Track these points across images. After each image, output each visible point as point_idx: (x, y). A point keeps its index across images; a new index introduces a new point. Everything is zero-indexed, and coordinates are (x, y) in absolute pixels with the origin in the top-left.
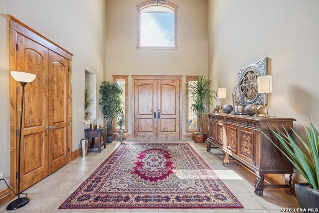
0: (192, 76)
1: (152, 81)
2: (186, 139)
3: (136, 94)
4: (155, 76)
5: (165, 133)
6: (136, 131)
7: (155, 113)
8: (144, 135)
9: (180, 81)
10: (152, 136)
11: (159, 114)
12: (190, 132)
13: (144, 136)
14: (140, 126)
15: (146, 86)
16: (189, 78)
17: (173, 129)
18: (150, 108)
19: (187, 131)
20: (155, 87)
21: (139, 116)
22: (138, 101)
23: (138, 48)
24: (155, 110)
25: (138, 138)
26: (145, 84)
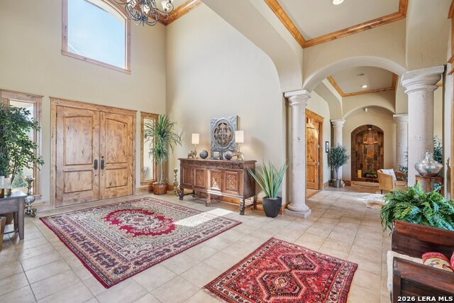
0: (148, 114)
1: (92, 112)
2: (141, 193)
3: (60, 132)
4: (96, 105)
5: (112, 189)
6: (60, 193)
7: (96, 161)
8: (76, 197)
9: (134, 117)
10: (90, 198)
11: (103, 162)
12: (146, 183)
13: (75, 200)
14: (67, 185)
15: (80, 118)
16: (144, 115)
17: (123, 182)
18: (88, 154)
19: (142, 183)
20: (96, 122)
21: (66, 168)
22: (64, 142)
23: (63, 52)
24: (96, 157)
25: (64, 204)
26: (79, 116)
